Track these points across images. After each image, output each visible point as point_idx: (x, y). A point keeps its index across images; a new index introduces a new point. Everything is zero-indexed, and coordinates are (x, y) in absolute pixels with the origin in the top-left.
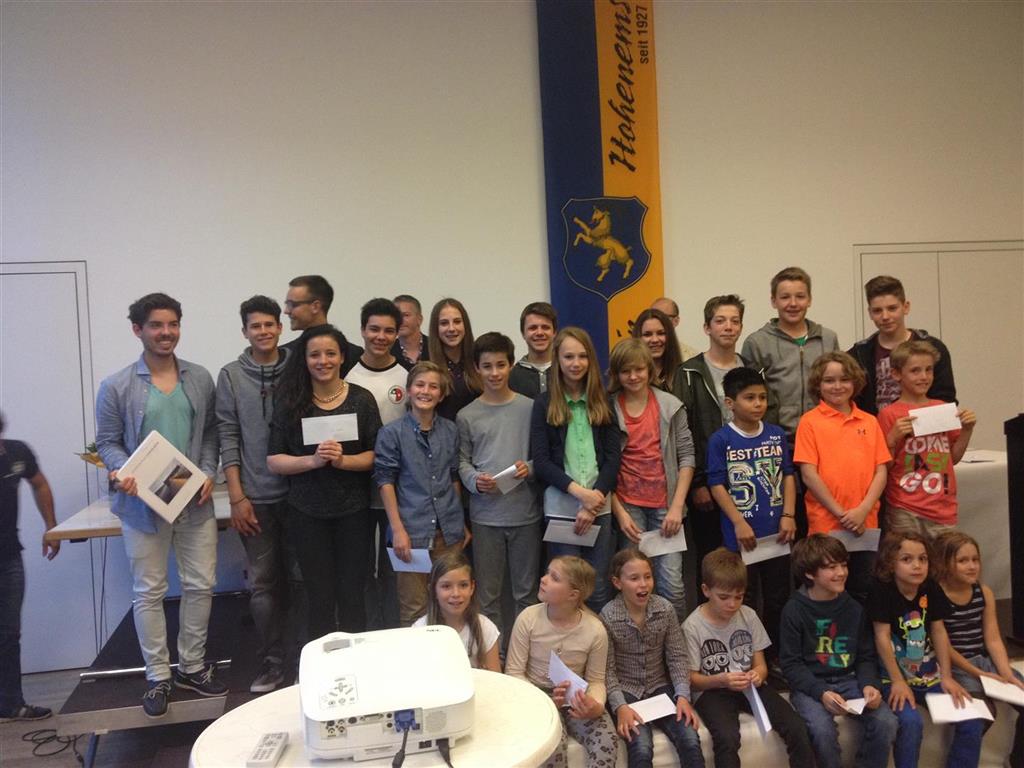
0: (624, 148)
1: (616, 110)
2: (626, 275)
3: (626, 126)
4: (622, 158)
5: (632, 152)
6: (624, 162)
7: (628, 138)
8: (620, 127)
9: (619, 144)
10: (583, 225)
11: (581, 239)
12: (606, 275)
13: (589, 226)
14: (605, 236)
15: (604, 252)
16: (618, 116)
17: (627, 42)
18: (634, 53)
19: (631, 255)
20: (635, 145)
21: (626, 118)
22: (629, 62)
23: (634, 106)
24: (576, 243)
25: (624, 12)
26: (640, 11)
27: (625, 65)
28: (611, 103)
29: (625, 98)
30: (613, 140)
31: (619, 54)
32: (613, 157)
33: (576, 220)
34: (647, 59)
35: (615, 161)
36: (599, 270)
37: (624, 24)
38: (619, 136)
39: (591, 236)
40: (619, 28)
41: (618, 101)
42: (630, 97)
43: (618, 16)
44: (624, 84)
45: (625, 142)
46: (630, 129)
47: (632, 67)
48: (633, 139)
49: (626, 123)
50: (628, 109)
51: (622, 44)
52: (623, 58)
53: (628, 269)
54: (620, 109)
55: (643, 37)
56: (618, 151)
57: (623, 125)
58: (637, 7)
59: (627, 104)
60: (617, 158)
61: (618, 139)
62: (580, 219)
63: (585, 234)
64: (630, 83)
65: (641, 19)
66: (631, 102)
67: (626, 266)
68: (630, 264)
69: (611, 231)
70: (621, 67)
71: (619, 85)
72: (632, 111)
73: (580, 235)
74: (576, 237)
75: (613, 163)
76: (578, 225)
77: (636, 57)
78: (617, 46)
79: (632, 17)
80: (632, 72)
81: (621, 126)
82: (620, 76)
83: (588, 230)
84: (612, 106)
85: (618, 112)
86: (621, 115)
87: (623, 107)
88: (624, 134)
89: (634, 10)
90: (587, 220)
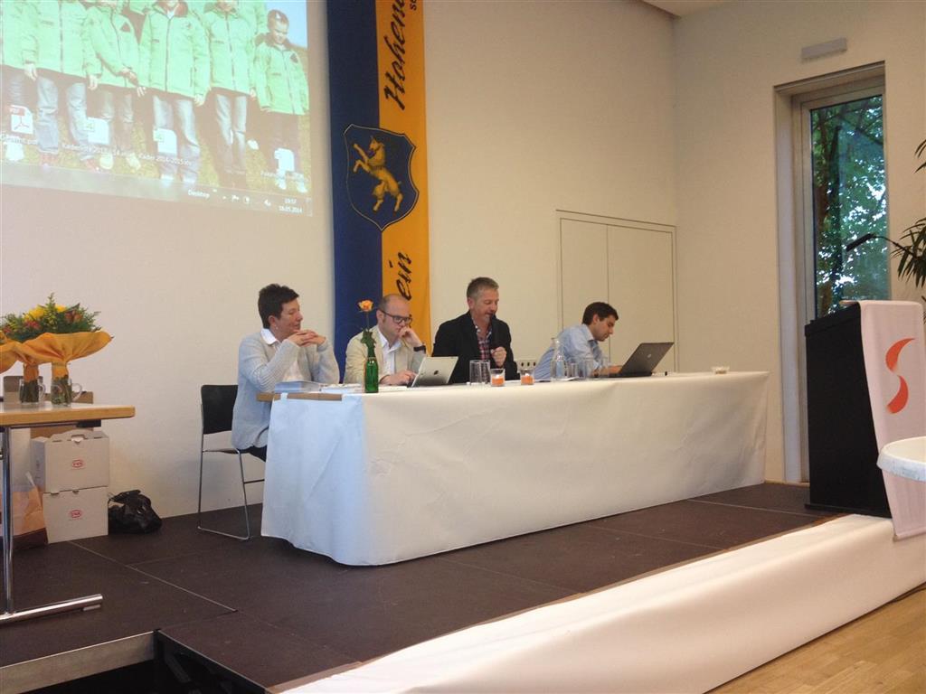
0: (397, 86)
1: (390, 47)
2: (397, 208)
3: (398, 64)
4: (394, 94)
5: (402, 90)
6: (396, 98)
7: (400, 77)
8: (393, 65)
9: (393, 80)
10: (362, 152)
11: (360, 166)
12: (381, 205)
13: (366, 154)
14: (380, 167)
15: (379, 182)
16: (393, 55)
19: (401, 189)
20: (405, 85)
21: (398, 57)
22: (402, 5)
23: (405, 47)
24: (355, 170)
27: (397, 6)
28: (386, 38)
29: (398, 37)
30: (388, 75)
32: (387, 91)
34: (414, 6)
35: (389, 97)
36: (375, 199)
38: (392, 73)
39: (369, 165)
41: (392, 40)
42: (402, 38)
44: (396, 23)
45: (397, 79)
46: (401, 68)
47: (404, 9)
48: (404, 78)
49: (399, 62)
50: (399, 48)
53: (398, 202)
54: (393, 47)
56: (391, 87)
57: (395, 62)
59: (399, 44)
60: (391, 93)
61: (392, 75)
62: (359, 146)
63: (363, 161)
64: (402, 25)
66: (402, 42)
67: (396, 199)
68: (400, 197)
69: (386, 163)
70: (394, 7)
71: (393, 25)
72: (403, 51)
73: (359, 162)
74: (355, 164)
75: (387, 97)
76: (358, 151)
80: (404, 16)
82: (394, 16)
83: (366, 158)
84: (387, 42)
85: (393, 50)
86: (395, 54)
87: (395, 45)
88: (396, 72)
90: (366, 148)
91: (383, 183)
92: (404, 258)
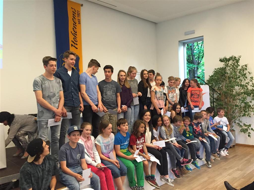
0: (75, 43)
1: (72, 34)
3: (75, 38)
4: (74, 46)
5: (77, 44)
7: (76, 41)
8: (73, 38)
9: (73, 42)
21: (75, 36)
25: (74, 12)
32: (72, 45)
33: (63, 59)
34: (80, 23)
37: (74, 14)
42: (76, 32)
43: (73, 12)
44: (74, 28)
46: (76, 39)
50: (75, 34)
51: (74, 19)
52: (74, 22)
55: (79, 18)
57: (74, 38)
58: (77, 11)
59: (75, 33)
63: (65, 63)
64: (76, 28)
65: (78, 14)
66: (76, 33)
74: (63, 64)
77: (77, 22)
79: (76, 13)
82: (73, 26)
84: (72, 33)
86: (74, 36)
87: (74, 34)
88: (74, 40)
89: (76, 11)
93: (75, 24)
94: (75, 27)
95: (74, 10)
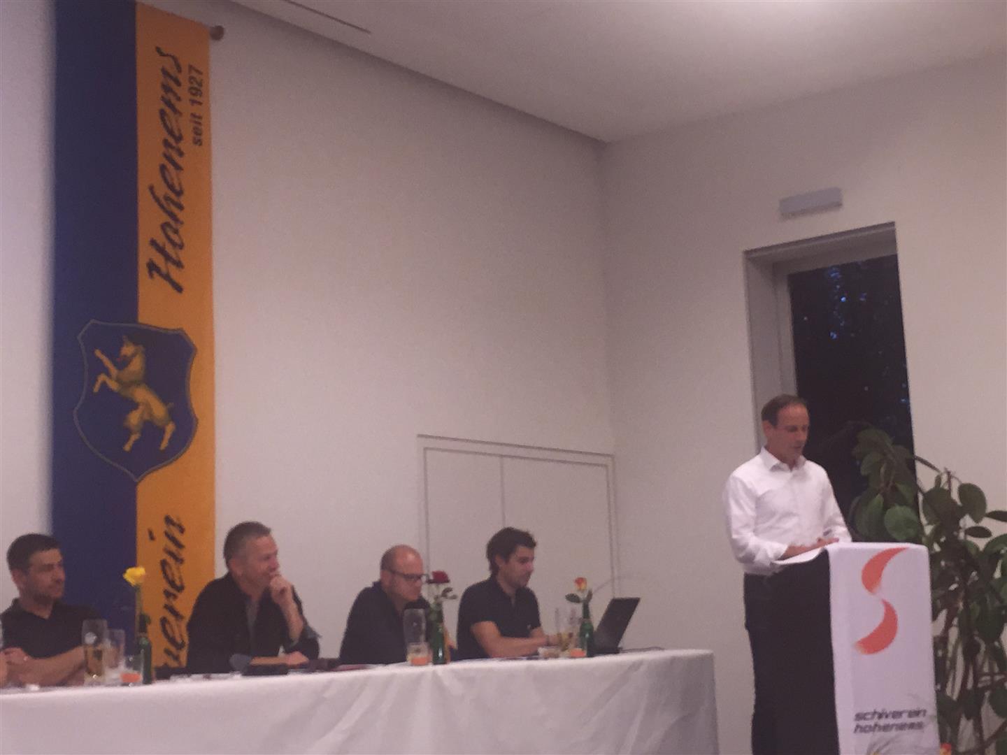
0: (168, 258)
1: (157, 200)
2: (164, 444)
3: (171, 226)
4: (164, 270)
5: (179, 264)
6: (167, 277)
7: (174, 244)
9: (161, 250)
10: (107, 362)
11: (104, 384)
12: (136, 443)
13: (115, 364)
14: (136, 383)
15: (134, 405)
16: (161, 212)
17: (175, 111)
18: (185, 126)
19: (173, 415)
20: (183, 256)
21: (172, 215)
22: (179, 139)
23: (183, 200)
24: (96, 389)
25: (173, 71)
26: (194, 74)
27: (172, 141)
28: (151, 189)
29: (171, 187)
30: (153, 243)
31: (165, 125)
32: (152, 267)
33: (98, 353)
34: (199, 140)
35: (155, 274)
36: (128, 432)
37: (172, 84)
38: (161, 240)
39: (118, 380)
40: (167, 89)
41: (162, 190)
42: (177, 188)
43: (165, 72)
44: (170, 167)
45: (169, 249)
46: (176, 232)
47: (183, 146)
48: (181, 246)
49: (172, 223)
50: (174, 204)
51: (168, 110)
52: (171, 132)
53: (167, 436)
54: (163, 202)
55: (196, 109)
56: (159, 260)
57: (168, 224)
58: (191, 67)
59: (173, 196)
60: (158, 270)
61: (160, 243)
62: (103, 352)
63: (108, 374)
64: (178, 167)
65: (196, 86)
66: (179, 193)
67: (163, 431)
68: (170, 428)
69: (146, 376)
70: (166, 143)
71: (163, 168)
72: (181, 207)
73: (102, 378)
74: (96, 380)
75: (151, 276)
76: (101, 361)
77: (188, 135)
78: (162, 113)
79: (183, 78)
80: (181, 154)
81: (164, 226)
82: (165, 156)
83: (114, 371)
84: (153, 194)
85: (162, 206)
86: (166, 211)
87: (167, 198)
88: (168, 237)
89: (185, 69)
90: (114, 355)
91: (141, 407)
92: (173, 524)
93: (174, 144)
94: (171, 162)
95: (168, 64)
